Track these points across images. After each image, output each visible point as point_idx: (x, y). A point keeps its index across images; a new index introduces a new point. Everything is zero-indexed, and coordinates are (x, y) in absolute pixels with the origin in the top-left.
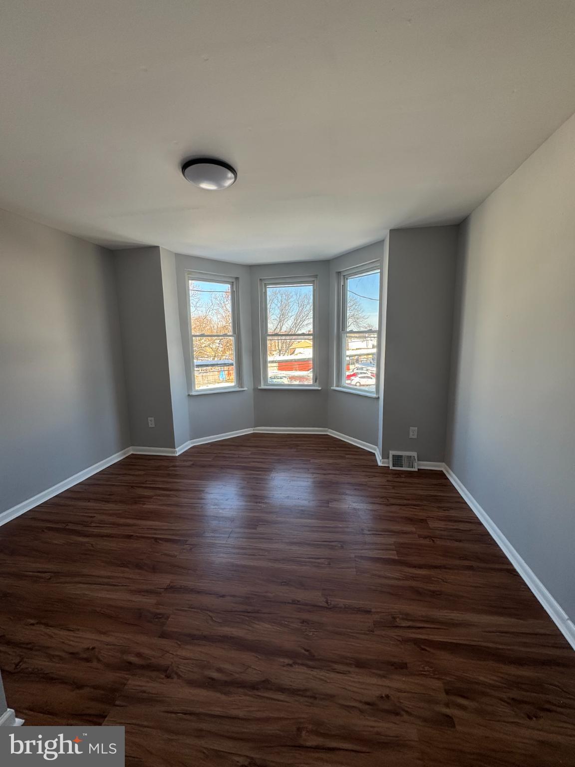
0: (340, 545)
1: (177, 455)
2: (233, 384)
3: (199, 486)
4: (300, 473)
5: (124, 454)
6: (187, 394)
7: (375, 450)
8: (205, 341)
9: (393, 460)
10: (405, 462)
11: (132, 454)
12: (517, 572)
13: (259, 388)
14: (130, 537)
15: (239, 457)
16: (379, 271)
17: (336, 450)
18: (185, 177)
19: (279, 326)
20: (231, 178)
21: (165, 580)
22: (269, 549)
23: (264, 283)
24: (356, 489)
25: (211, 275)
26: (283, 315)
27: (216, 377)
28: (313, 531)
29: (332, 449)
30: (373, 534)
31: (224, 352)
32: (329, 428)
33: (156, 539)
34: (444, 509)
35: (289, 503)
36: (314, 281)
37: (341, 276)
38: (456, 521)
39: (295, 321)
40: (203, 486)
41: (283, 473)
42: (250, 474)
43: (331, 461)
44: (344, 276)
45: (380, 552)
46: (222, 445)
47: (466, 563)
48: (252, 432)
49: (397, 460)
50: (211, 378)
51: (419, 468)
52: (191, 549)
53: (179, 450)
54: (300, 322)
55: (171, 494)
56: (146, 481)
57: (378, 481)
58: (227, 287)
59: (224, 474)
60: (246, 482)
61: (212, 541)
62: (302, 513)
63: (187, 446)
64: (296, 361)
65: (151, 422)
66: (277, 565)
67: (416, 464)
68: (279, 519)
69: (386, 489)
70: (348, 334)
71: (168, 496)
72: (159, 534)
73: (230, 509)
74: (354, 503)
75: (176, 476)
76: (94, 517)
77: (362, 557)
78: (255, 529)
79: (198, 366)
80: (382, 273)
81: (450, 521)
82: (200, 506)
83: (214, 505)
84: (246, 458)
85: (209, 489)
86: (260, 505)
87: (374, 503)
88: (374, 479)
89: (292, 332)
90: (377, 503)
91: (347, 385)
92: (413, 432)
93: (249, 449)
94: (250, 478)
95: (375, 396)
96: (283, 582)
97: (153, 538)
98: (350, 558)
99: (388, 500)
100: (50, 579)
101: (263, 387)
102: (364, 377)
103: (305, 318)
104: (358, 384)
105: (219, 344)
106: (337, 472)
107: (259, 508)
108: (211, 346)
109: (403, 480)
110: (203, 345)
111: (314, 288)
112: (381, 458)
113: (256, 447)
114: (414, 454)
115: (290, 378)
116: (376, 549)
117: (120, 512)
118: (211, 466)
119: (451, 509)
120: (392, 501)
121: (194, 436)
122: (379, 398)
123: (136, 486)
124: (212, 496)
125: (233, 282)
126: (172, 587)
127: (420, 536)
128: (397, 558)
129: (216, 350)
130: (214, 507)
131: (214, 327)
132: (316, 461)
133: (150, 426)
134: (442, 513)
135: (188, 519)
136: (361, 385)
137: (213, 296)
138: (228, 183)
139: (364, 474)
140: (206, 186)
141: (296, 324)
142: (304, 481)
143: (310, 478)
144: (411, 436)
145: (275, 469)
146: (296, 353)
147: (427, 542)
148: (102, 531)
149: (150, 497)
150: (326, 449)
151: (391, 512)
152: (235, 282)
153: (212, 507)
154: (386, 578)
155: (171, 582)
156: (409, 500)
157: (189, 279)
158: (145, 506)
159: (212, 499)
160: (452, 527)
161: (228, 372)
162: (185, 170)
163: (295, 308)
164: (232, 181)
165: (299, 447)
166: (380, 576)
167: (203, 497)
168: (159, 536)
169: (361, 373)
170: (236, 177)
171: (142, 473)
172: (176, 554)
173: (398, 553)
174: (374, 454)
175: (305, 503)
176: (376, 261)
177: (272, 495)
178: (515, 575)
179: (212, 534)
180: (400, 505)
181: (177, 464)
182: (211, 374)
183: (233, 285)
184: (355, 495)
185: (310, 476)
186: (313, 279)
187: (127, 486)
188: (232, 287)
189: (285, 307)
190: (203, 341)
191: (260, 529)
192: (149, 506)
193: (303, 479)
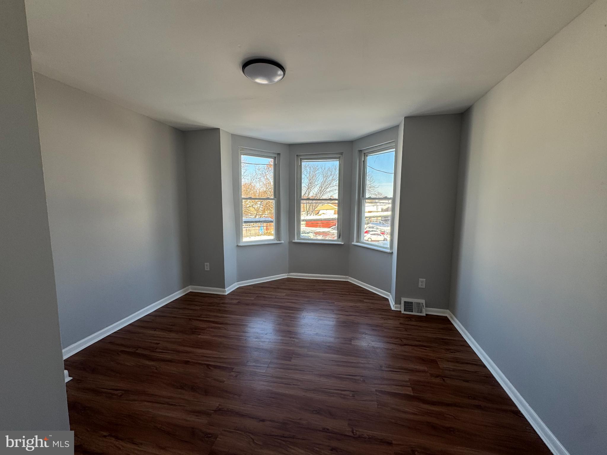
0: (362, 380)
1: (226, 294)
2: (272, 237)
3: (243, 321)
4: (327, 313)
5: (185, 291)
6: (236, 245)
7: (389, 296)
8: (249, 203)
9: (405, 305)
10: (414, 307)
11: (191, 292)
12: (522, 414)
13: (294, 241)
14: (187, 362)
15: (276, 298)
16: (394, 150)
17: (356, 295)
18: (244, 74)
19: (307, 192)
20: (280, 75)
21: (214, 403)
22: (301, 379)
23: (300, 158)
24: (373, 330)
25: (258, 151)
26: (310, 183)
27: (257, 231)
28: (338, 365)
29: (353, 294)
30: (391, 371)
31: (264, 211)
32: (350, 276)
33: (208, 365)
34: (452, 351)
35: (318, 339)
36: (340, 157)
37: (363, 154)
38: (463, 363)
39: (320, 189)
40: (247, 321)
41: (312, 313)
42: (286, 313)
43: (352, 304)
44: (365, 153)
45: (397, 387)
46: (262, 287)
47: (476, 402)
48: (286, 277)
49: (408, 306)
50: (253, 232)
51: (427, 313)
52: (236, 376)
53: (228, 290)
54: (324, 189)
55: (221, 327)
56: (201, 315)
57: (391, 323)
58: (271, 161)
59: (264, 312)
60: (282, 320)
61: (254, 370)
62: (330, 349)
63: (235, 287)
64: (321, 220)
65: (207, 267)
66: (309, 395)
67: (424, 310)
68: (310, 353)
69: (400, 330)
70: (366, 200)
71: (219, 328)
72: (210, 361)
73: (269, 342)
74: (373, 341)
75: (225, 312)
76: (159, 343)
77: (382, 392)
78: (290, 361)
79: (245, 222)
80: (396, 152)
81: (458, 362)
82: (245, 338)
83: (256, 338)
84: (281, 298)
85: (252, 324)
86: (294, 340)
87: (390, 343)
88: (390, 322)
89: (318, 197)
90: (392, 343)
91: (365, 241)
92: (422, 283)
93: (285, 291)
94: (285, 316)
95: (389, 251)
96: (314, 411)
97: (205, 364)
98: (372, 392)
99: (401, 340)
100: (121, 396)
101: (296, 241)
102: (374, 234)
103: (328, 186)
104: (370, 240)
105: (260, 205)
106: (358, 314)
107: (293, 343)
108: (254, 206)
109: (413, 323)
110: (248, 206)
111: (340, 163)
112: (394, 304)
113: (290, 289)
114: (423, 301)
115: (315, 233)
116: (394, 385)
117: (180, 340)
118: (253, 304)
119: (457, 351)
120: (405, 341)
121: (240, 278)
122: (392, 253)
123: (192, 319)
124: (254, 330)
125: (275, 157)
126: (220, 410)
127: (432, 375)
128: (412, 394)
129: (257, 210)
130: (256, 340)
131: (256, 191)
132: (340, 304)
133: (206, 269)
134: (449, 355)
135: (234, 349)
136: (372, 241)
137: (257, 167)
138: (278, 78)
139: (380, 316)
140: (260, 81)
141: (321, 191)
142: (329, 320)
143: (335, 318)
144: (420, 286)
145: (306, 309)
146: (320, 213)
147: (438, 380)
148: (164, 356)
149: (203, 329)
150: (348, 293)
151: (405, 352)
152: (277, 157)
153: (254, 340)
154: (405, 412)
155: (219, 405)
156: (419, 341)
157: (241, 154)
158: (199, 336)
159: (255, 333)
160: (459, 368)
161: (267, 228)
162: (245, 67)
163: (320, 178)
164: (281, 77)
165: (325, 291)
166: (399, 411)
167: (247, 331)
168: (211, 363)
169: (372, 231)
170: (284, 74)
171: (198, 308)
172: (224, 380)
173: (413, 389)
174: (387, 300)
175: (332, 340)
176: (392, 142)
177: (303, 331)
178: (520, 417)
179: (254, 364)
180: (412, 345)
181: (226, 301)
182: (253, 228)
183: (275, 159)
184: (374, 335)
185: (334, 316)
186: (339, 156)
187: (186, 318)
188: (275, 162)
189: (313, 177)
190: (248, 202)
191: (294, 361)
192: (203, 337)
193: (328, 319)
